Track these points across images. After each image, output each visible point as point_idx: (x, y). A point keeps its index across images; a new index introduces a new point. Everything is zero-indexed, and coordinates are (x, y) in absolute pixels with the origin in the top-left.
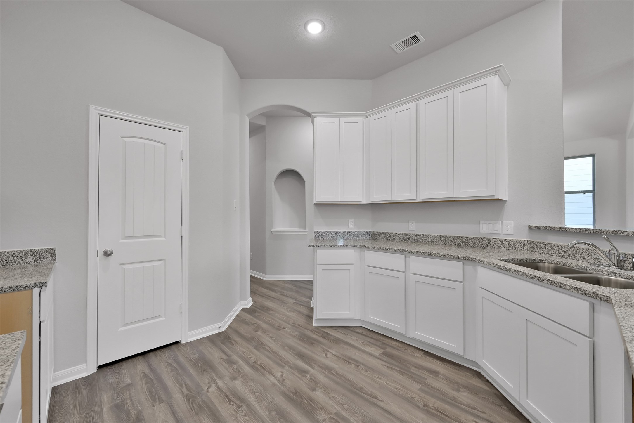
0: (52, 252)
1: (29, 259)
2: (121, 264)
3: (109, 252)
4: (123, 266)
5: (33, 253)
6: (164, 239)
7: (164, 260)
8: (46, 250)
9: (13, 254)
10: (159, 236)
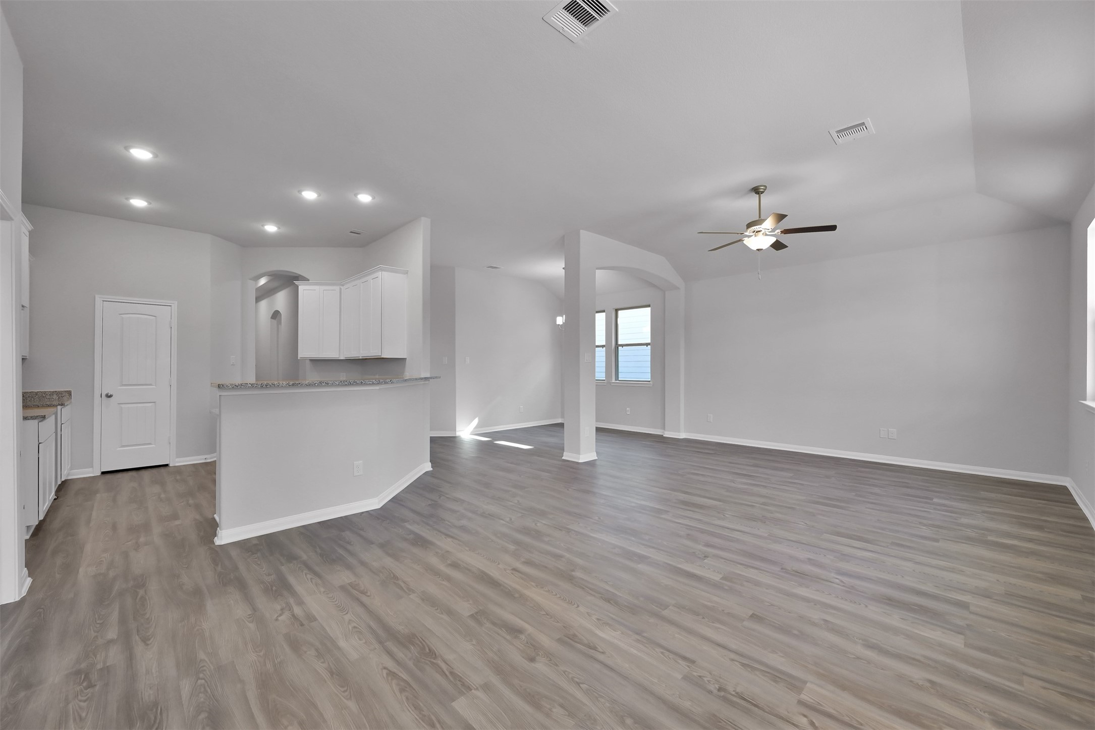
0: (69, 393)
1: (55, 397)
2: (119, 404)
3: (109, 395)
4: (121, 405)
5: (57, 393)
6: (154, 387)
7: (154, 402)
8: (66, 391)
9: (45, 393)
10: (151, 385)
